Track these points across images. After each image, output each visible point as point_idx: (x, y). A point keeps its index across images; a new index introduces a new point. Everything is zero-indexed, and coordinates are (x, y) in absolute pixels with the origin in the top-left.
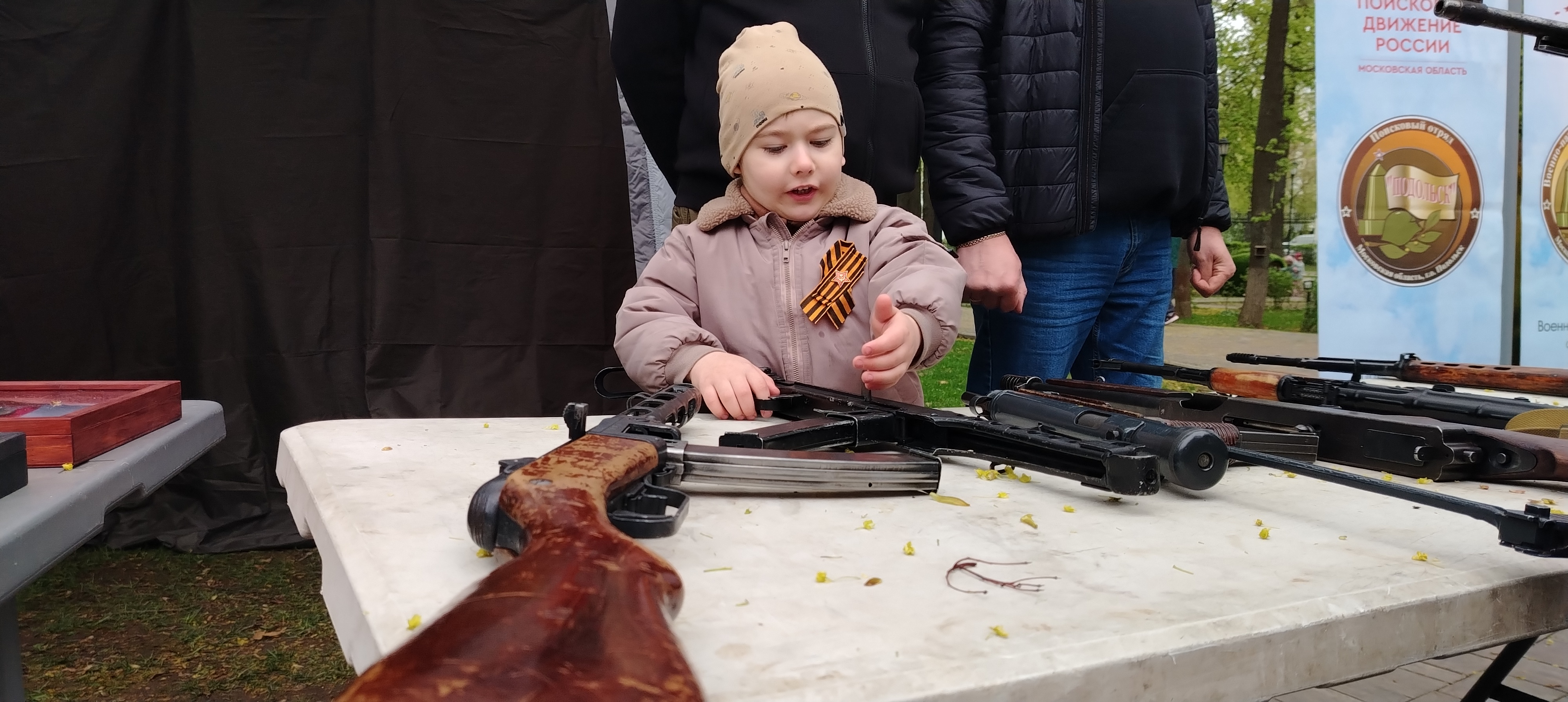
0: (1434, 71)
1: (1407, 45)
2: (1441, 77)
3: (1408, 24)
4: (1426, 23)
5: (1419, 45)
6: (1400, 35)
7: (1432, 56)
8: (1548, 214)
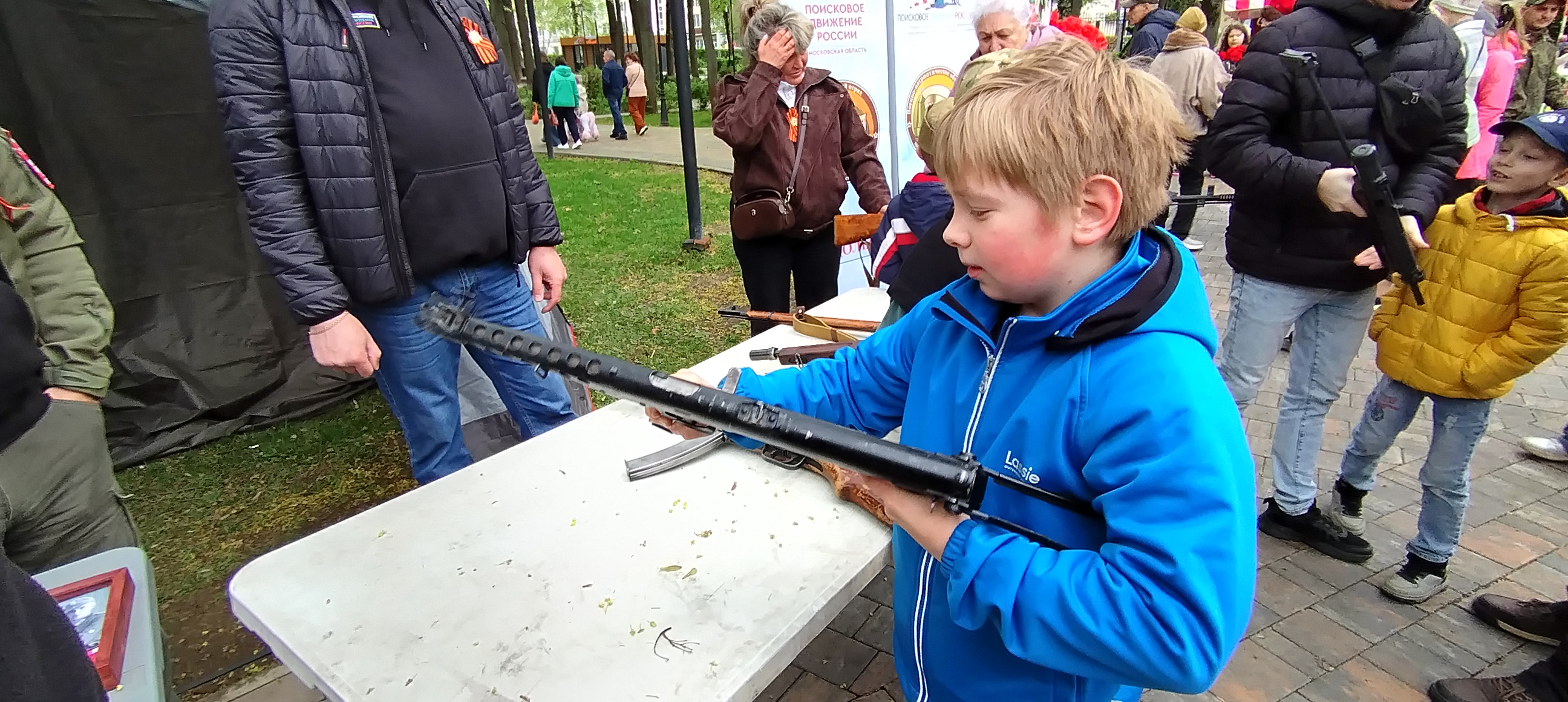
0: (849, 51)
1: (834, 36)
2: (853, 53)
3: (834, 22)
4: (843, 21)
5: (841, 36)
6: (830, 29)
7: (848, 43)
8: (910, 129)
